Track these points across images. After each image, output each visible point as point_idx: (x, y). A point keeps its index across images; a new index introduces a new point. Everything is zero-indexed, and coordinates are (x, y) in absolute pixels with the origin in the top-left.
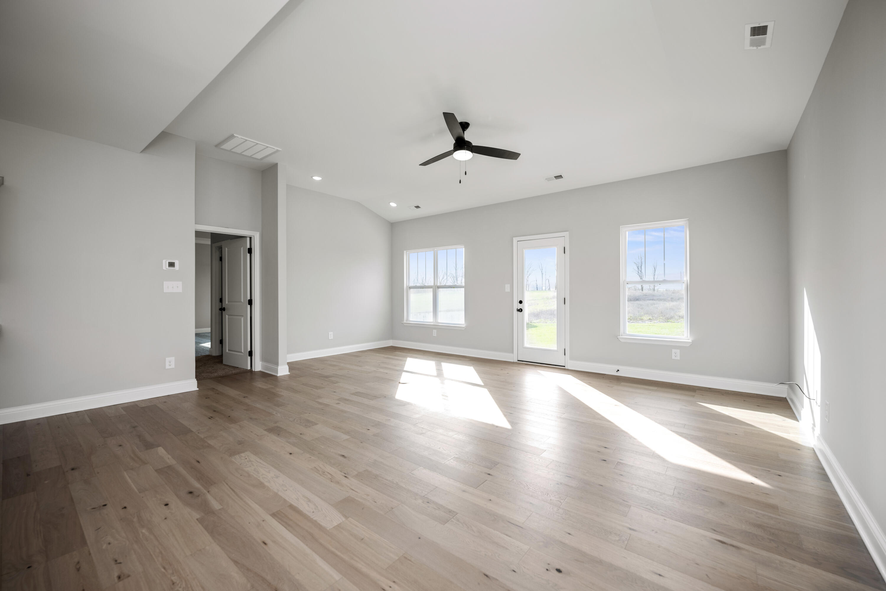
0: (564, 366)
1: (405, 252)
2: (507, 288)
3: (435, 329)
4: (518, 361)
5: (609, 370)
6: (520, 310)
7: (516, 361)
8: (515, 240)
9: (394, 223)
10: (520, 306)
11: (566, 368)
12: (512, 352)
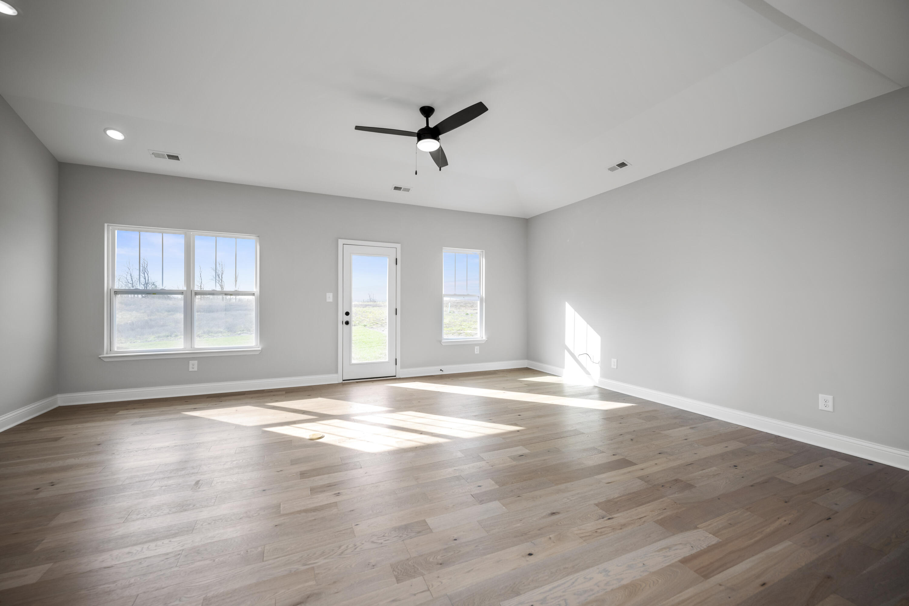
0: (395, 376)
1: (106, 225)
2: (330, 297)
3: (194, 359)
4: (344, 380)
5: (434, 371)
6: (347, 323)
7: (341, 381)
8: (341, 242)
9: (69, 164)
10: (346, 318)
11: (397, 377)
12: (337, 372)
